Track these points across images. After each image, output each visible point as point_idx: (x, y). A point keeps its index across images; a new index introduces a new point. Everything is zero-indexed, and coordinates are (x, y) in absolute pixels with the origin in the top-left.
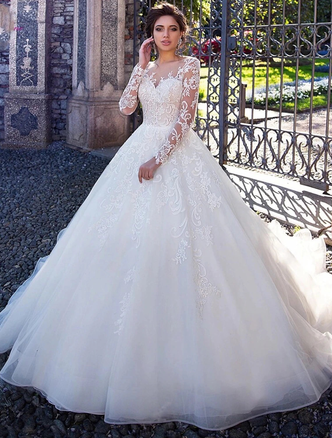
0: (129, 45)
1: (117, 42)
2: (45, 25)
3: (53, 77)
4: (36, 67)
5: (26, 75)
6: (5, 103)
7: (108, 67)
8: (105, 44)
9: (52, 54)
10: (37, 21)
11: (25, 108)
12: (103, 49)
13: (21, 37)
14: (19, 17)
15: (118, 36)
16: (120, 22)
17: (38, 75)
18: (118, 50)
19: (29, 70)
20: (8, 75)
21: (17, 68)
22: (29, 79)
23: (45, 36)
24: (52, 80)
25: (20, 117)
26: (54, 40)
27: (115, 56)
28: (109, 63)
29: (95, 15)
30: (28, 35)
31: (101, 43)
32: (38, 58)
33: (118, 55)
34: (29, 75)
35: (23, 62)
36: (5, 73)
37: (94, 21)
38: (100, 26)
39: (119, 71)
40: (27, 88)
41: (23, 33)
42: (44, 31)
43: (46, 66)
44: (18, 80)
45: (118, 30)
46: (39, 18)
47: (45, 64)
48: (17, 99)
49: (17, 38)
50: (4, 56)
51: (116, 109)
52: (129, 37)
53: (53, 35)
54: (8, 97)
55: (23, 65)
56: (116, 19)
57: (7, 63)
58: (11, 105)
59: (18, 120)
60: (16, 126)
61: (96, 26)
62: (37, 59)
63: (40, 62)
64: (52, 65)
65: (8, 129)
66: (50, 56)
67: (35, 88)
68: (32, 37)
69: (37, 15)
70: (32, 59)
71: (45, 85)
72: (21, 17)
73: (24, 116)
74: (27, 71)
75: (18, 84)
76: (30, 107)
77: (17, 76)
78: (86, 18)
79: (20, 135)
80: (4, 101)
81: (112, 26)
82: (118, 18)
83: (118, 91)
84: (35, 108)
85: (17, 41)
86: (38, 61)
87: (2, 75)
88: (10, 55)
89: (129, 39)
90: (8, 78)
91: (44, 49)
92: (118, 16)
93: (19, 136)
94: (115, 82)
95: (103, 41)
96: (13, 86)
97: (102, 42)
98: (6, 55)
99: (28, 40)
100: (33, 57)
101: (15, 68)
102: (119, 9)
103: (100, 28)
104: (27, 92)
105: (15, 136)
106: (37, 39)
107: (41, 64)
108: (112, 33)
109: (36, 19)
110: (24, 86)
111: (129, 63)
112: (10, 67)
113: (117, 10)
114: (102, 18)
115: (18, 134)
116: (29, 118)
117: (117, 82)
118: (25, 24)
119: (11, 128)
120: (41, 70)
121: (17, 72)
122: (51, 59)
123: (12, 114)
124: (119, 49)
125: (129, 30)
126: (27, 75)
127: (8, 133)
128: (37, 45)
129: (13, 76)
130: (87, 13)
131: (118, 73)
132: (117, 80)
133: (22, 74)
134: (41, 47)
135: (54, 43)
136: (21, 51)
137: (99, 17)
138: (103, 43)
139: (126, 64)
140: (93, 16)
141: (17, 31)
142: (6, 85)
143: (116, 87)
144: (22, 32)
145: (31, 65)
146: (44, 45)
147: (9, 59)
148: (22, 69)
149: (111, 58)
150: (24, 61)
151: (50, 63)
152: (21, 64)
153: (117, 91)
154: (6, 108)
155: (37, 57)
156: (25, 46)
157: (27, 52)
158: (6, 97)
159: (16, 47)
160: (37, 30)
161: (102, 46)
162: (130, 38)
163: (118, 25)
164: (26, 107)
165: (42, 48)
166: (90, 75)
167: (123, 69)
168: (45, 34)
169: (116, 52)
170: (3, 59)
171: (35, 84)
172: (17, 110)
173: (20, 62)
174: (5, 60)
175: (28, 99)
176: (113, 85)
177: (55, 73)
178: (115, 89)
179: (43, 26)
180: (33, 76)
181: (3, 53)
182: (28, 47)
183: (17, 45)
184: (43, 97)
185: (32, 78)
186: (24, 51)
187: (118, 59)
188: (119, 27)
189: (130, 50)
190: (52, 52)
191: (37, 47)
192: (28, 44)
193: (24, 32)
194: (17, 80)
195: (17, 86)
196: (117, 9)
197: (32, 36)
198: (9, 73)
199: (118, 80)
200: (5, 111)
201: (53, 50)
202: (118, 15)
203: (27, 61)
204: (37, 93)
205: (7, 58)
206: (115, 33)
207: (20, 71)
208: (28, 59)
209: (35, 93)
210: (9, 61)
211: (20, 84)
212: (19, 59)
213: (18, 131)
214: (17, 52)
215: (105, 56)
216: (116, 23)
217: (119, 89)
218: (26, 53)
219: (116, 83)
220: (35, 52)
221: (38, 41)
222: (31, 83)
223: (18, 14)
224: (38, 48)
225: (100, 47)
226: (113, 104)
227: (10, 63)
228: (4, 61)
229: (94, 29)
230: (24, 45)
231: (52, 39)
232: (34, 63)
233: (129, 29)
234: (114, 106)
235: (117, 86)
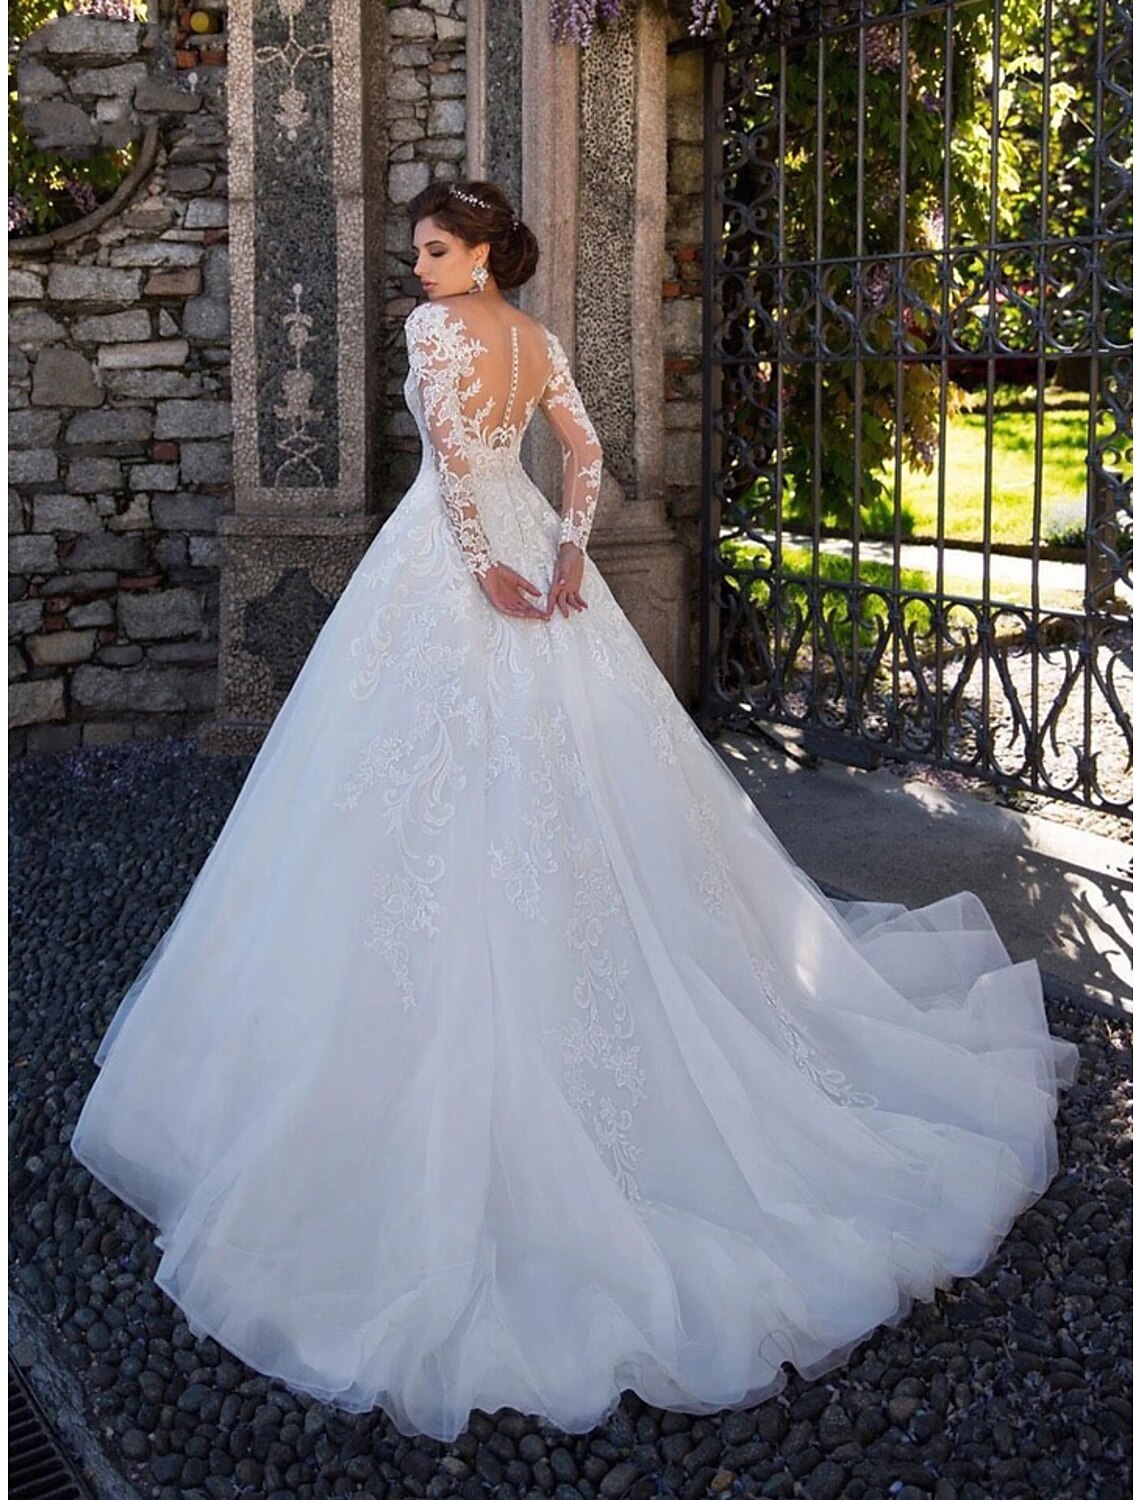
0: (677, 324)
1: (629, 306)
2: (361, 211)
3: (394, 452)
4: (331, 412)
5: (294, 445)
6: (225, 555)
7: (599, 409)
8: (587, 310)
9: (389, 353)
10: (331, 185)
11: (296, 570)
12: (583, 334)
13: (273, 276)
14: (261, 171)
15: (637, 279)
16: (647, 218)
17: (342, 443)
18: (635, 341)
19: (307, 424)
20: (229, 444)
21: (261, 415)
22: (309, 461)
23: (365, 268)
24: (388, 465)
25: (280, 609)
26: (396, 288)
27: (626, 364)
28: (602, 392)
29: (554, 162)
30: (300, 265)
31: (576, 308)
32: (340, 374)
33: (637, 361)
34: (307, 445)
35: (283, 392)
36: (214, 435)
37: (553, 191)
38: (572, 220)
39: (643, 425)
40: (302, 497)
41: (278, 255)
42: (362, 240)
43: (368, 408)
44: (268, 466)
45: (637, 255)
46: (338, 167)
47: (367, 400)
48: (268, 537)
49: (256, 279)
50: (211, 365)
51: (635, 577)
52: (675, 290)
53: (391, 260)
54: (233, 531)
55: (285, 404)
56: (630, 198)
57: (224, 394)
58: (248, 563)
59: (270, 619)
60: (262, 648)
61: (559, 219)
62: (334, 379)
63: (348, 392)
64: (390, 404)
65: (231, 660)
66: (382, 364)
67: (331, 496)
68: (316, 275)
69: (330, 149)
70: (316, 377)
71: (367, 484)
72: (268, 171)
73: (292, 604)
74: (299, 429)
75: (267, 480)
76: (313, 567)
77: (262, 450)
78: (520, 170)
79: (274, 689)
80: (219, 546)
81: (613, 230)
82: (638, 197)
83: (641, 504)
84: (333, 568)
85: (257, 295)
86: (339, 384)
87: (206, 445)
88: (233, 361)
89: (676, 298)
90: (229, 457)
91: (362, 332)
92: (639, 189)
93: (270, 693)
94: (626, 469)
95: (579, 296)
96: (247, 488)
97: (577, 299)
98: (217, 359)
99: (298, 289)
100: (321, 368)
101: (255, 414)
102: (641, 153)
103: (571, 230)
104: (302, 512)
105: (252, 694)
106: (333, 282)
107: (352, 398)
108: (611, 265)
109: (325, 177)
110: (290, 489)
111: (677, 395)
112: (235, 412)
113: (632, 156)
114: (581, 186)
115: (267, 683)
116: (310, 609)
117: (635, 470)
118: (284, 208)
119: (245, 654)
120: (352, 423)
121: (261, 434)
122: (385, 379)
123: (249, 597)
124: (642, 337)
125: (675, 258)
126: (299, 445)
127: (229, 681)
128: (334, 315)
129: (247, 447)
130: (524, 146)
131: (638, 434)
132: (634, 461)
133: (281, 439)
134: (348, 325)
135: (394, 303)
136: (275, 342)
137: (570, 180)
138: (580, 305)
139: (668, 400)
140: (549, 163)
141: (255, 245)
142: (220, 485)
143: (632, 488)
144: (277, 249)
145: (313, 404)
146: (362, 315)
147: (229, 378)
148: (281, 420)
149: (611, 374)
150: (286, 387)
151: (383, 394)
152: (274, 398)
153: (634, 504)
154: (227, 576)
155: (336, 370)
156: (287, 319)
157: (299, 346)
158: (227, 532)
159: (256, 322)
160: (333, 235)
161: (576, 317)
162: (682, 292)
163: (638, 229)
164: (301, 565)
165: (355, 328)
166: (535, 438)
167: (660, 416)
168: (366, 259)
169: (628, 349)
170: (206, 379)
171: (332, 480)
172: (267, 581)
173: (269, 389)
174: (214, 385)
175: (308, 537)
176: (620, 481)
177: (399, 433)
178: (627, 498)
179: (355, 214)
180: (320, 449)
181: (206, 352)
182: (302, 325)
183: (257, 313)
184: (361, 527)
185: (317, 458)
186: (287, 342)
187: (637, 376)
188: (639, 241)
189: (680, 341)
190: (388, 347)
191: (334, 323)
192: (298, 309)
193: (282, 248)
194: (262, 465)
195: (264, 489)
196: (635, 151)
197: (315, 267)
198: (232, 434)
199: (641, 460)
200: (222, 588)
201: (392, 337)
202: (640, 181)
203: (298, 386)
204: (337, 515)
205: (222, 373)
206: (624, 264)
207: (273, 428)
208: (300, 380)
209: (330, 515)
210: (230, 388)
211: (273, 480)
212: (268, 379)
213: (268, 670)
214: (259, 348)
215: (590, 363)
216: (629, 218)
217: (641, 495)
218: (294, 353)
219: (631, 471)
220: (327, 348)
221: (340, 295)
222: (316, 475)
223: (257, 153)
224: (341, 328)
225: (571, 322)
226: (621, 558)
227: (235, 396)
228: (213, 387)
229: (553, 234)
230: (286, 312)
231: (389, 284)
232: (324, 397)
233: (674, 253)
234: (626, 565)
235: (635, 484)
